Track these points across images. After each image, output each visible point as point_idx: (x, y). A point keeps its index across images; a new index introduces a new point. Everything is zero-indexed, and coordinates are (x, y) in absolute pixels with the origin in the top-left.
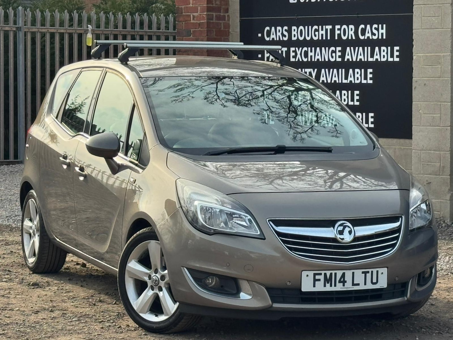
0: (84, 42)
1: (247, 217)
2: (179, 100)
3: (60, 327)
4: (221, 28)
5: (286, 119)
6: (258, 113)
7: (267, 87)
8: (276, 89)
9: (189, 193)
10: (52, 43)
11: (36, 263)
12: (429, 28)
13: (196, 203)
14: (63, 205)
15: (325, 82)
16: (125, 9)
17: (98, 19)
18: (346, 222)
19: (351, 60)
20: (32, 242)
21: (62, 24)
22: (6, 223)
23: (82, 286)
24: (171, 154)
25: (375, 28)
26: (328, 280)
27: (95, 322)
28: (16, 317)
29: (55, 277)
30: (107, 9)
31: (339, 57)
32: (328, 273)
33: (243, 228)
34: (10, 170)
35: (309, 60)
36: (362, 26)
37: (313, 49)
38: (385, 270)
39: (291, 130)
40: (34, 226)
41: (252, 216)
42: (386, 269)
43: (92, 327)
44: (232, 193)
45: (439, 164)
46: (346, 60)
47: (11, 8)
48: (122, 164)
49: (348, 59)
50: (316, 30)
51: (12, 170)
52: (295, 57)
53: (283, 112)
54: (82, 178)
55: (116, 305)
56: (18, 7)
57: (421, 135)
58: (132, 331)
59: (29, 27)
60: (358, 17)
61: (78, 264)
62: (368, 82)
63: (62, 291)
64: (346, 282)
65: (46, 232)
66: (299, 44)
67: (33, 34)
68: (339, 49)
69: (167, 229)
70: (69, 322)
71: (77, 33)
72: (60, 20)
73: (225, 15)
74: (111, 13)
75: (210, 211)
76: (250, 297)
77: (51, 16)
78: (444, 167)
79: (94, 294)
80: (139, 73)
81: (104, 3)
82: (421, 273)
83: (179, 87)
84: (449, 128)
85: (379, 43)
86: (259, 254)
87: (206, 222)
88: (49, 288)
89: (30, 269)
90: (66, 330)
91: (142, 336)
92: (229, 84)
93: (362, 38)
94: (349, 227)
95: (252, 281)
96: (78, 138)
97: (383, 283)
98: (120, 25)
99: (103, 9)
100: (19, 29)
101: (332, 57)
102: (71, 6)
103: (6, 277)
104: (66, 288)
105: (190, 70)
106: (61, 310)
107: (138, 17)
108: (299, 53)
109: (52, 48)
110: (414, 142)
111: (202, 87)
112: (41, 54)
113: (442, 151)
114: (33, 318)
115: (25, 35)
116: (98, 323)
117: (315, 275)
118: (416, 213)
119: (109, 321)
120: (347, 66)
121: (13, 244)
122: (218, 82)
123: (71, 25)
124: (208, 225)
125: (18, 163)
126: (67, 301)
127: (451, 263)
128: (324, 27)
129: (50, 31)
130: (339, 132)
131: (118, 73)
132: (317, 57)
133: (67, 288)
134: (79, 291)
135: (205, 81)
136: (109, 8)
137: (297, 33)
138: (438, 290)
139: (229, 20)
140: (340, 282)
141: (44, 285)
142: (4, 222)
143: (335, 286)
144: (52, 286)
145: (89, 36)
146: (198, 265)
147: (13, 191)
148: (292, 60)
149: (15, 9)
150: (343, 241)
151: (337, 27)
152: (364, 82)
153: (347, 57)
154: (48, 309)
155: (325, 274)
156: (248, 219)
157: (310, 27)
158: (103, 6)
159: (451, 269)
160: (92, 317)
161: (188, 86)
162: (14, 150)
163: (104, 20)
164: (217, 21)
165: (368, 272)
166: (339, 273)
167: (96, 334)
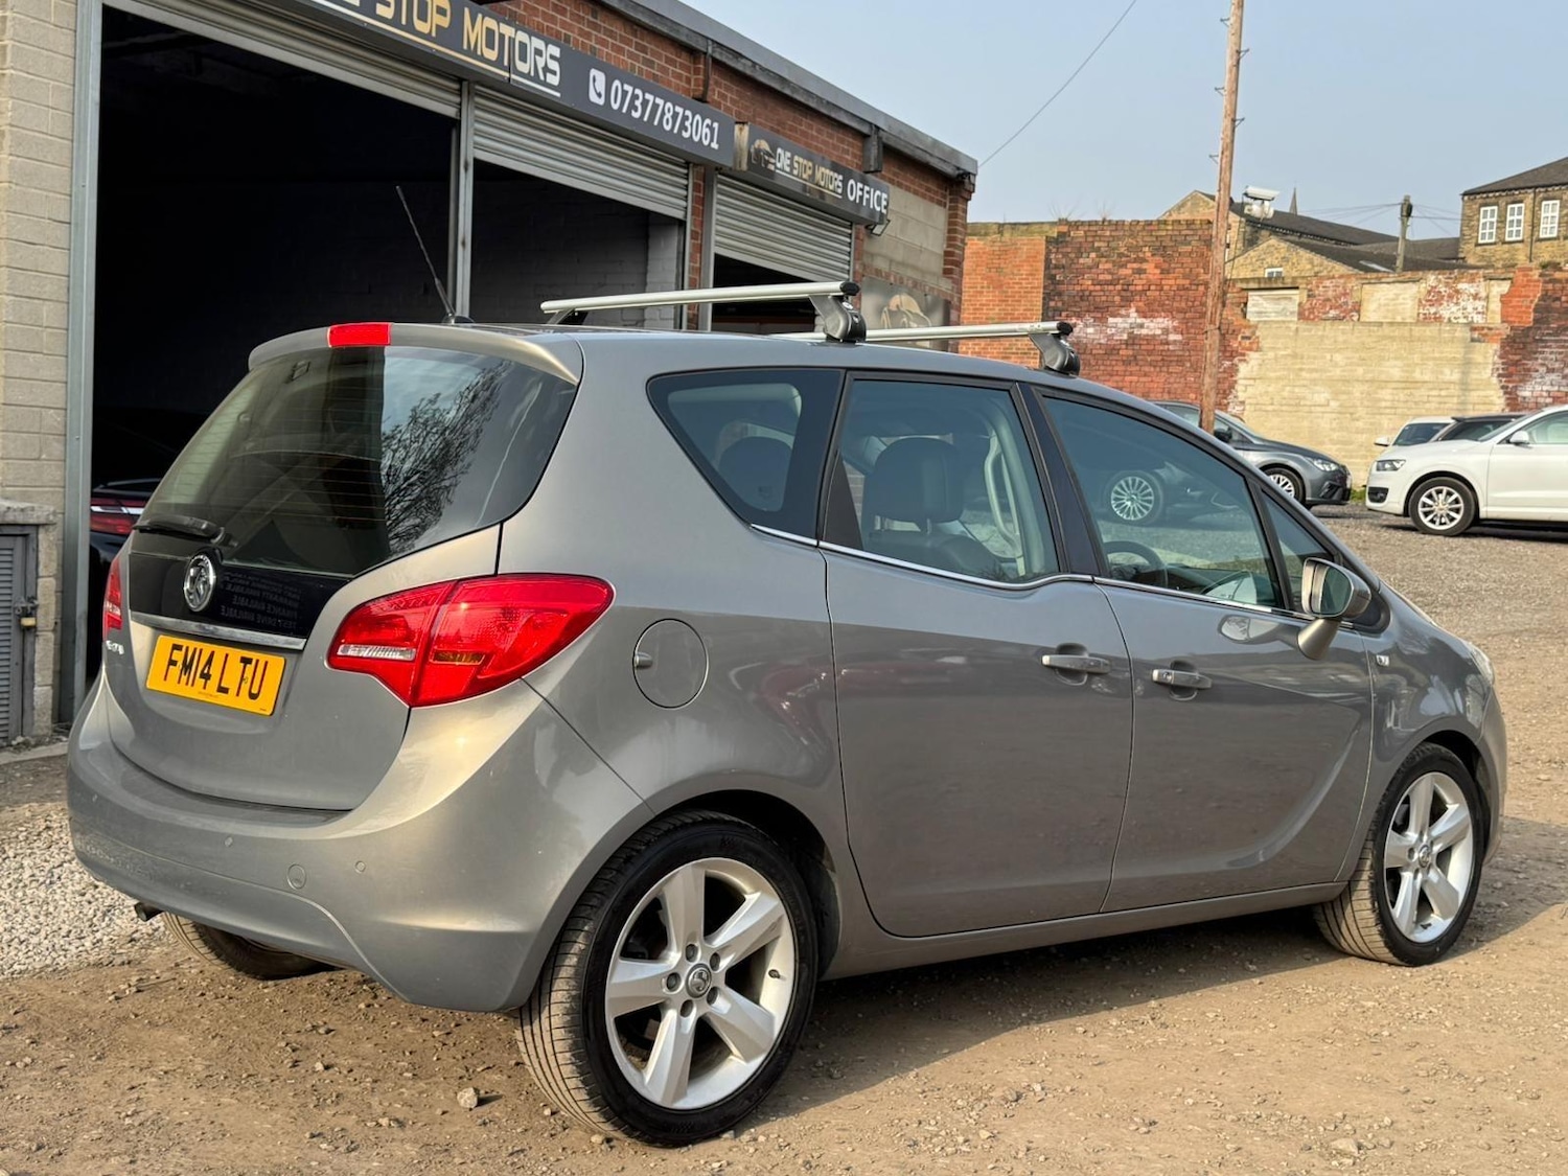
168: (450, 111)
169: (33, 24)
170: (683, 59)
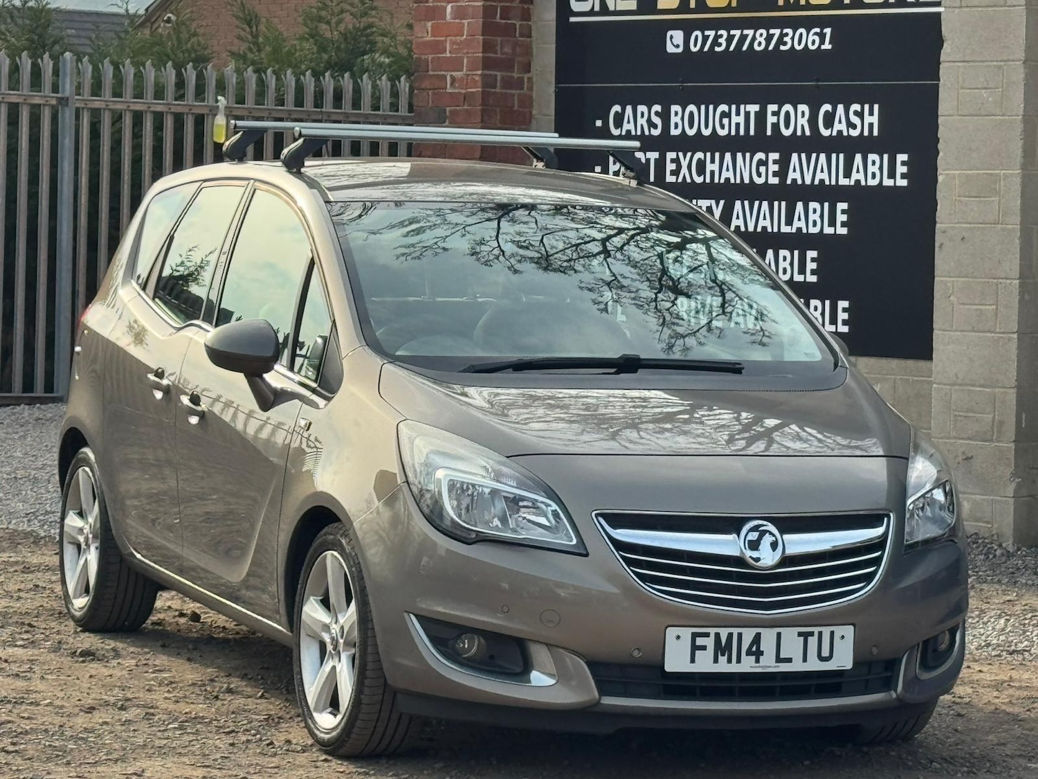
0: (209, 133)
1: (550, 506)
2: (413, 255)
3: (140, 741)
4: (513, 107)
5: (654, 304)
6: (590, 287)
7: (612, 232)
8: (633, 237)
9: (425, 451)
10: (137, 136)
11: (90, 607)
12: (974, 113)
13: (440, 474)
14: (157, 486)
15: (743, 229)
16: (301, 62)
17: (241, 85)
18: (765, 523)
19: (800, 182)
20: (82, 562)
21: (159, 93)
22: (24, 527)
23: (189, 660)
24: (389, 368)
25: (856, 113)
26: (722, 649)
27: (217, 733)
28: (45, 719)
29: (133, 639)
30: (262, 63)
31: (775, 174)
32: (724, 633)
33: (541, 530)
34: (35, 416)
35: (708, 180)
36: (827, 107)
37: (717, 155)
38: (849, 631)
39: (665, 329)
40: (87, 527)
41: (561, 505)
42: (851, 628)
43: (210, 741)
44: (517, 453)
45: (991, 416)
46: (789, 182)
47: (46, 56)
48: (282, 389)
49: (794, 181)
50: (725, 115)
51: (40, 416)
52: (675, 173)
53: (646, 288)
54: (194, 420)
55: (263, 701)
56: (62, 54)
57: (953, 351)
58: (298, 752)
59: (85, 97)
60: (818, 86)
61: (182, 615)
62: (837, 233)
63: (145, 669)
64: (762, 653)
65: (113, 539)
66: (686, 144)
67: (96, 114)
68: (774, 156)
69: (377, 533)
70: (159, 731)
71: (193, 114)
72: (157, 84)
73: (523, 78)
74: (269, 71)
75: (470, 492)
76: (551, 681)
77: (135, 75)
78: (1001, 423)
79: (217, 677)
80: (327, 191)
81: (255, 50)
82: (928, 640)
83: (414, 226)
84: (1015, 336)
85: (864, 145)
86: (576, 588)
87: (460, 516)
88: (117, 661)
89: (78, 621)
90: (152, 748)
91: (319, 764)
92: (526, 223)
93: (825, 133)
94: (771, 533)
95: (558, 647)
96: (190, 332)
97: (844, 659)
98: (290, 98)
99: (253, 63)
100: (64, 101)
101: (759, 175)
102: (181, 55)
103: (25, 636)
104: (155, 663)
105: (441, 189)
106: (144, 706)
107: (329, 81)
108: (684, 164)
109: (137, 147)
110: (936, 366)
111: (464, 228)
112: (111, 160)
113: (999, 387)
114: (81, 721)
115: (77, 117)
116: (223, 736)
117: (695, 636)
118: (922, 509)
119: (247, 730)
120: (792, 194)
121: (39, 572)
122: (502, 216)
123: (181, 97)
124: (464, 522)
125: (55, 400)
126: (157, 689)
127: (1010, 631)
128: (742, 107)
129: (134, 107)
130: (766, 333)
131: (277, 192)
132: (725, 175)
133: (157, 662)
134: (185, 670)
135: (473, 214)
136: (265, 61)
137: (682, 119)
138: (976, 686)
139: (531, 89)
140: (749, 653)
141: (107, 655)
142: (21, 524)
143: (739, 661)
144: (125, 658)
145: (220, 120)
146: (440, 609)
147: (42, 459)
148: (670, 179)
149: (56, 58)
150: (758, 564)
151: (772, 108)
152: (828, 230)
153: (791, 175)
154: (114, 704)
155: (717, 635)
156: (552, 511)
157: (711, 107)
158: (252, 55)
159: (1007, 645)
160: (210, 722)
161: (435, 225)
162: (46, 372)
163: (254, 86)
164: (504, 91)
165: (812, 634)
166: (748, 635)
167: (218, 756)
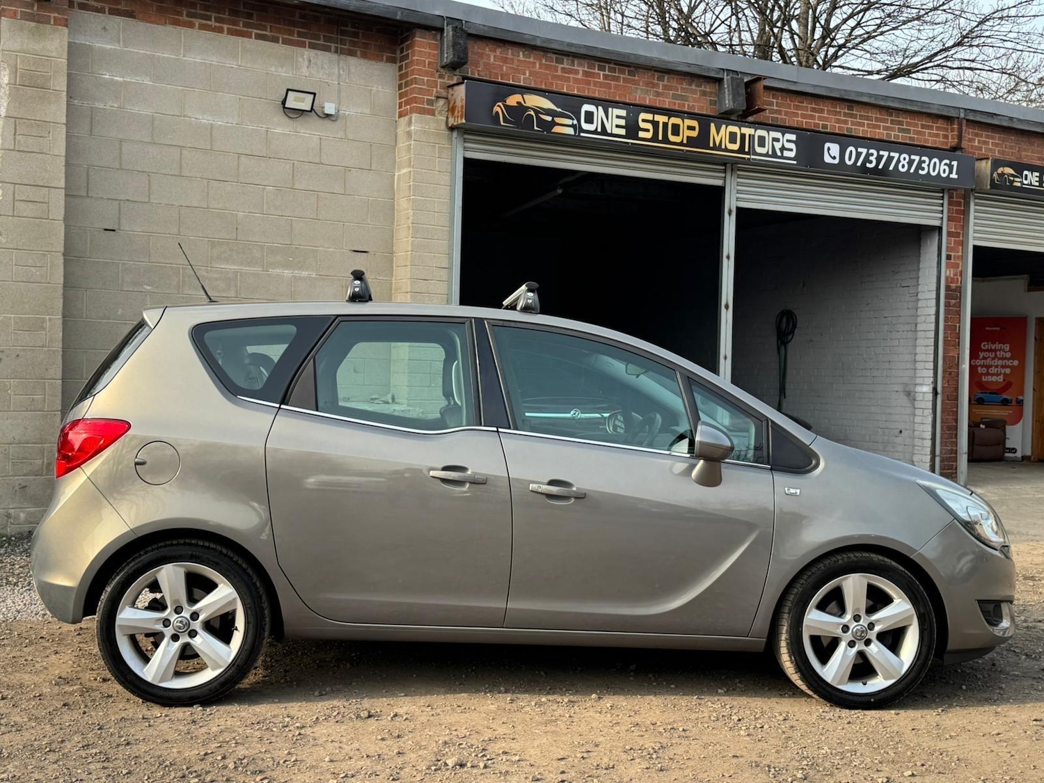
45: (41, 461)
113: (48, 444)
168: (719, 183)
169: (425, 173)
170: (940, 123)
